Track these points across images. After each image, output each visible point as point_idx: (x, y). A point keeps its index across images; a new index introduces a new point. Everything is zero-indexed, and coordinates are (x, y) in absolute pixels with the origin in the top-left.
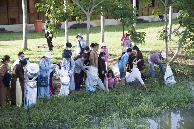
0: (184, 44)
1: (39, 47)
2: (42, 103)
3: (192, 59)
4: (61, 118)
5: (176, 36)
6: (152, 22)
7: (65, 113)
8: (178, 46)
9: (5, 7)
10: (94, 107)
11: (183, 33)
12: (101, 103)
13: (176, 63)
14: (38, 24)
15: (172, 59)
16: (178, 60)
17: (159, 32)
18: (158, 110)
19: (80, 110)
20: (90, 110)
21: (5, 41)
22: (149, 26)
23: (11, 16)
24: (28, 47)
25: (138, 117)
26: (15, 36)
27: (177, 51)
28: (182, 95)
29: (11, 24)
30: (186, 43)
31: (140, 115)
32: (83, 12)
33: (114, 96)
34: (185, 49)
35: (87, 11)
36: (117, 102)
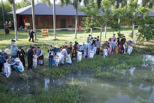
0: (139, 39)
1: (80, 37)
2: (83, 60)
3: (141, 45)
4: (91, 67)
5: (136, 36)
6: (124, 28)
7: (92, 65)
8: (137, 40)
9: (68, 22)
10: (103, 64)
11: (139, 35)
12: (106, 62)
13: (135, 47)
14: (80, 28)
15: (134, 45)
16: (137, 46)
17: (129, 34)
18: (129, 66)
19: (98, 65)
20: (102, 65)
21: (68, 34)
22: (123, 30)
23: (70, 25)
24: (77, 37)
25: (121, 69)
26: (71, 33)
27: (136, 42)
28: (138, 60)
29: (70, 28)
30: (140, 39)
31: (122, 68)
32: (100, 25)
33: (111, 59)
34: (140, 42)
35: (101, 25)
36: (112, 62)
